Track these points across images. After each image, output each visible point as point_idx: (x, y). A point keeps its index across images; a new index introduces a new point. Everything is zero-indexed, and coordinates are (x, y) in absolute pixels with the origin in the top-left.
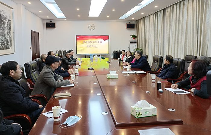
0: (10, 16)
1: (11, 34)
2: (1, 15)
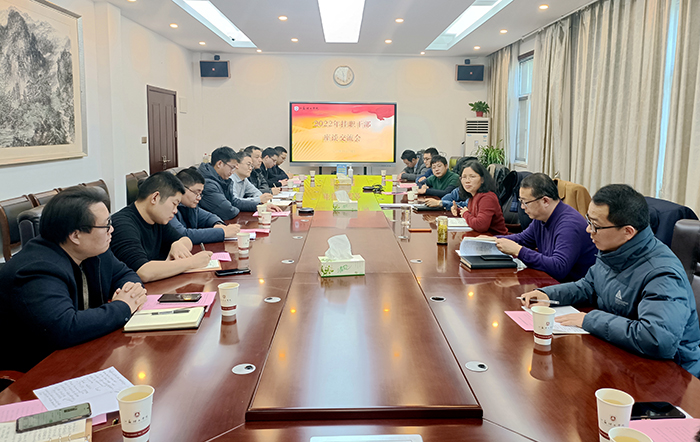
0: (69, 41)
1: (70, 97)
2: (34, 38)
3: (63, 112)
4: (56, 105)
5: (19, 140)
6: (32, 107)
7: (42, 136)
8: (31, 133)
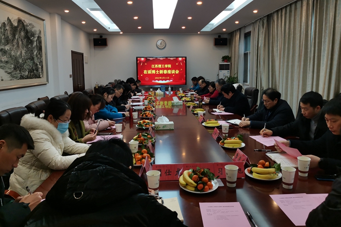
1: (41, 56)
2: (27, 30)
3: (38, 64)
4: (36, 60)
5: (22, 77)
6: (27, 61)
7: (31, 75)
8: (27, 73)
